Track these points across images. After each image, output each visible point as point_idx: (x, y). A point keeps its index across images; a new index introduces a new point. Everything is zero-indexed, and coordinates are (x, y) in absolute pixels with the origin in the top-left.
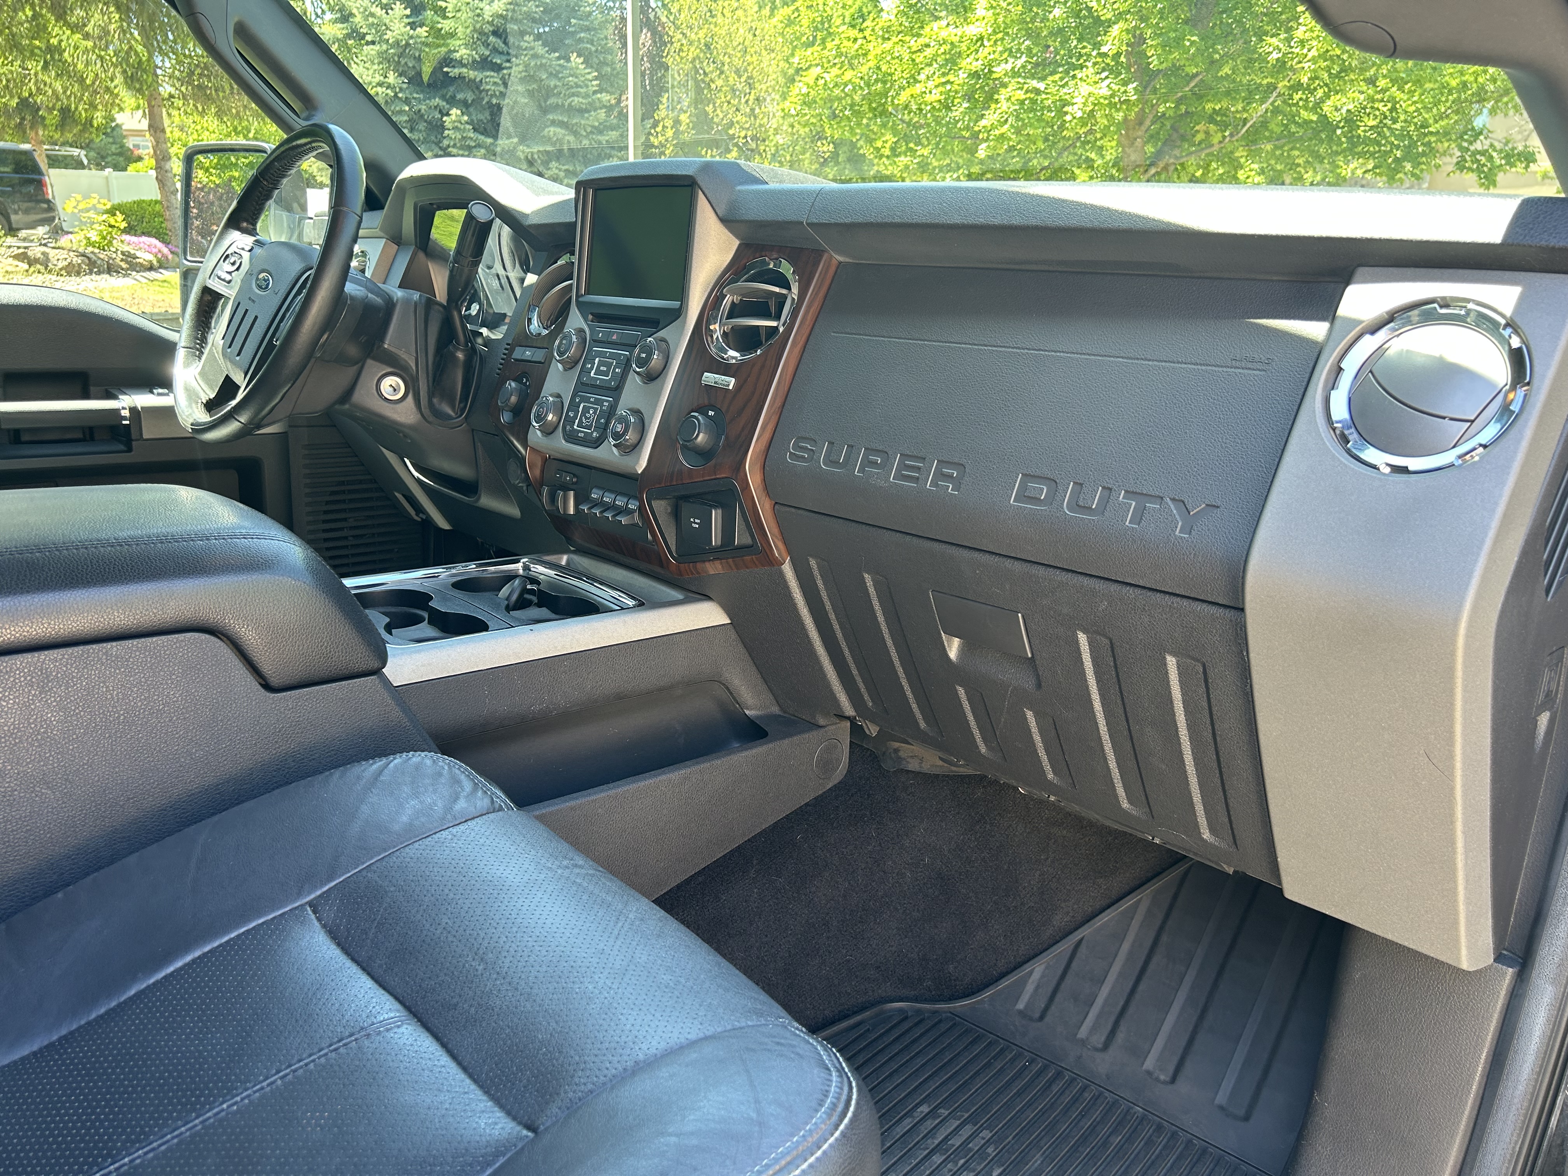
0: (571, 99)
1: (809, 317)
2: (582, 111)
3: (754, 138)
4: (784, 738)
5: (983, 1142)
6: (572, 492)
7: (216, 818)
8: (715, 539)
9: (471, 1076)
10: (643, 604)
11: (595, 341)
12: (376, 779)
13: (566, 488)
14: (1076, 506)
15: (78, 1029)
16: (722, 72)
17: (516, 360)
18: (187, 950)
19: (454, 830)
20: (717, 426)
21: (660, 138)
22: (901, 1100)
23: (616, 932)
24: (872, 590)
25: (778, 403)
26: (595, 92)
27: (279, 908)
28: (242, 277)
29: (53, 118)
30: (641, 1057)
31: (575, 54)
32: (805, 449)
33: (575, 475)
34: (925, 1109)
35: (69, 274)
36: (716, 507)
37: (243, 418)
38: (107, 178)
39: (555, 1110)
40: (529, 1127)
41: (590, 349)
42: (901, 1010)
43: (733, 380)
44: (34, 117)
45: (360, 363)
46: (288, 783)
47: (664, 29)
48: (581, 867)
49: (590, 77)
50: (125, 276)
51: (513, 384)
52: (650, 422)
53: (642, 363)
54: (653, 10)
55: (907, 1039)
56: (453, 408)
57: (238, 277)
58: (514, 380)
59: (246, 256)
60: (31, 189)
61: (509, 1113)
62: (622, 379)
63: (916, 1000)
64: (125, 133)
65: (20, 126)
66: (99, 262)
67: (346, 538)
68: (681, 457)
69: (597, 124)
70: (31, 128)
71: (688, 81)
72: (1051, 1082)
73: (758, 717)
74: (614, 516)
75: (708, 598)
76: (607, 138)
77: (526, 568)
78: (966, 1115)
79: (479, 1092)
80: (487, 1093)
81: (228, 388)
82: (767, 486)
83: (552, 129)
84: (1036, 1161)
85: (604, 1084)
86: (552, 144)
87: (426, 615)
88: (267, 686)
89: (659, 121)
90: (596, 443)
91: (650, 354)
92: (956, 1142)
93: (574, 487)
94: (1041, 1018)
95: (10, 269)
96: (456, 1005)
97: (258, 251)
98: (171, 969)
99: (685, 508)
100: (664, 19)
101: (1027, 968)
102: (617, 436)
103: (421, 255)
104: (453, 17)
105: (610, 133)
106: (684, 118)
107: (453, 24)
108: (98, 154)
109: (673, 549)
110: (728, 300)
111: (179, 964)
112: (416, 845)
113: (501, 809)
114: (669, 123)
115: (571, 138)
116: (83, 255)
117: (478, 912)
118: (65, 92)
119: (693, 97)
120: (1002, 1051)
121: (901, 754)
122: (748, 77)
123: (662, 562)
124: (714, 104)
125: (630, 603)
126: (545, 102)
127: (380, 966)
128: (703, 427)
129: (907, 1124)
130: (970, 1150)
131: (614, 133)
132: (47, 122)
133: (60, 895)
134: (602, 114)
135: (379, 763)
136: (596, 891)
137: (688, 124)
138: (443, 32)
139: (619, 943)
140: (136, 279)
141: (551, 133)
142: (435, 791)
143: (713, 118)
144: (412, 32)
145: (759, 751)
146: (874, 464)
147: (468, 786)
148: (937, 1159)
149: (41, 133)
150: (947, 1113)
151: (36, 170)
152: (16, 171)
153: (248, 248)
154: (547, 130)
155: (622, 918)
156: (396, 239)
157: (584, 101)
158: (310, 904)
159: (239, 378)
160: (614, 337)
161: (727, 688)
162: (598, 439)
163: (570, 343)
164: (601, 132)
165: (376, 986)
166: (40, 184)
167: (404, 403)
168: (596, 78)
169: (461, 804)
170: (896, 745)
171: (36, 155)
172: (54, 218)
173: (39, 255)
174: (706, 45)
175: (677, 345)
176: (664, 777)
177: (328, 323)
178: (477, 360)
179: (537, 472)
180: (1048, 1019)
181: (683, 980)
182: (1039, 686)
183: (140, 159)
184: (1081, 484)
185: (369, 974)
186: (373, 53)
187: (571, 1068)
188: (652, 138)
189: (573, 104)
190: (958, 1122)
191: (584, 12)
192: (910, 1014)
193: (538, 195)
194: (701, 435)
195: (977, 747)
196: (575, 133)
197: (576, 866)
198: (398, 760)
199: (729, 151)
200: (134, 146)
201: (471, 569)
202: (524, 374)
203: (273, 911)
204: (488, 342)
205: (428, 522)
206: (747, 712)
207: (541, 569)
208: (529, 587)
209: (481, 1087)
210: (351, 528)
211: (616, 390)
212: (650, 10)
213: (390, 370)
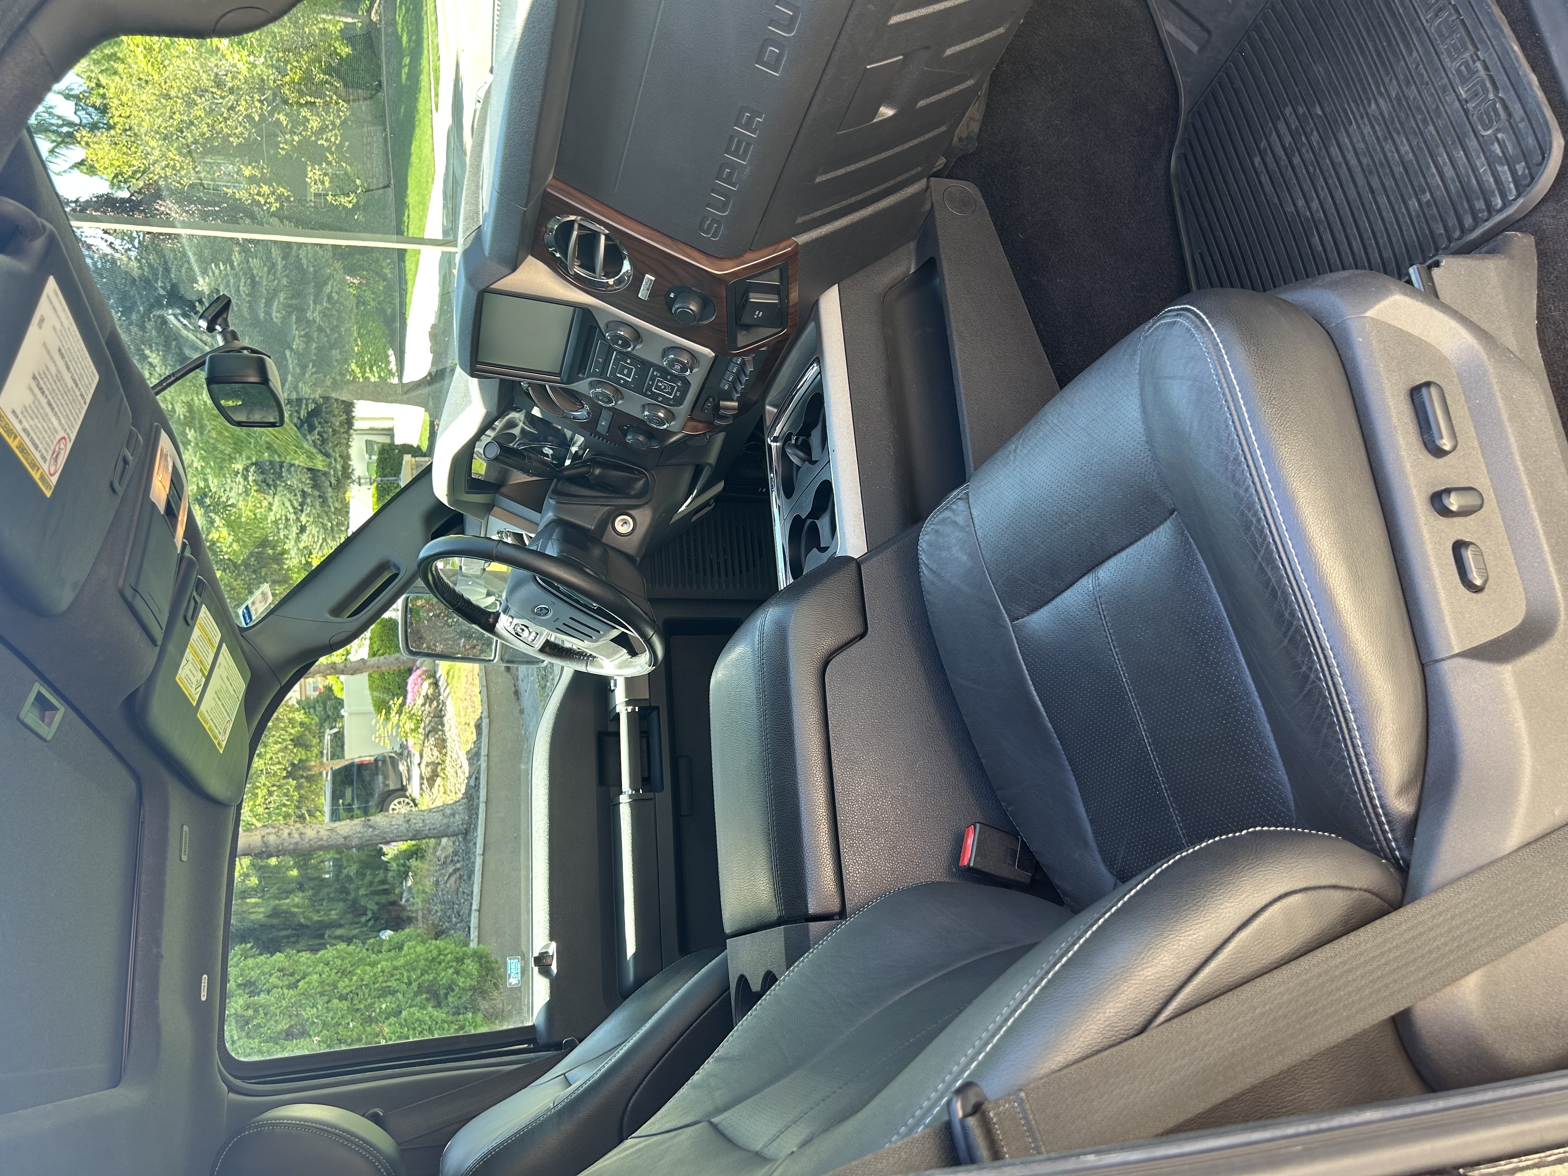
0: (242, 293)
1: (599, 208)
2: (254, 283)
3: (262, 91)
4: (938, 243)
5: (1294, 116)
6: (721, 403)
7: (947, 672)
8: (773, 300)
9: (1136, 541)
10: (818, 358)
11: (601, 375)
12: (935, 573)
13: (717, 407)
14: (788, 28)
15: (1066, 756)
16: (192, 123)
17: (608, 432)
18: (1029, 693)
19: (977, 527)
20: (683, 292)
21: (272, 199)
22: (1247, 180)
23: (1064, 436)
24: (829, 176)
25: (669, 241)
26: (232, 267)
27: (1012, 640)
28: (533, 625)
29: (302, 754)
30: (1144, 438)
31: (195, 285)
32: (710, 226)
33: (707, 399)
34: (1257, 160)
35: (445, 747)
36: (748, 298)
37: (650, 632)
38: (350, 714)
39: (1165, 497)
40: (1172, 514)
41: (609, 379)
42: (1178, 159)
43: (647, 276)
44: (300, 768)
45: (606, 547)
46: (929, 627)
47: (151, 184)
48: (1017, 447)
49: (217, 272)
50: (444, 703)
51: (629, 437)
52: (674, 342)
53: (626, 344)
54: (132, 195)
55: (1202, 160)
56: (639, 480)
57: (534, 628)
58: (626, 436)
59: (516, 621)
60: (366, 773)
61: (1162, 523)
62: (636, 360)
63: (1172, 143)
64: (303, 698)
65: (309, 779)
66: (433, 724)
67: (725, 560)
68: (706, 322)
69: (266, 269)
70: (310, 770)
71: (204, 162)
72: (1262, 38)
73: (917, 263)
74: (746, 375)
75: (816, 303)
76: (279, 259)
77: (775, 440)
78: (1270, 124)
79: (1147, 538)
80: (1147, 533)
81: (622, 641)
82: (736, 256)
83: (274, 314)
84: (1319, 71)
85: (1155, 465)
86: (289, 316)
87: (809, 521)
88: (862, 636)
89: (254, 200)
90: (687, 383)
91: (620, 337)
92: (1288, 139)
93: (716, 401)
94: (1209, 32)
95: (442, 790)
96: (1092, 544)
97: (512, 612)
98: (1039, 703)
99: (746, 320)
100: (141, 184)
101: (1164, 36)
102: (684, 369)
103: (504, 490)
104: (172, 404)
105: (274, 255)
106: (247, 171)
107: (179, 404)
108: (325, 721)
109: (775, 330)
110: (578, 270)
111: (1037, 698)
112: (984, 552)
113: (967, 494)
114: (254, 190)
115: (282, 296)
116: (427, 736)
117: (1035, 521)
118: (280, 743)
119: (222, 157)
120: (1228, 75)
121: (964, 136)
122: (195, 92)
123: (785, 338)
124: (230, 136)
125: (816, 368)
126: (247, 319)
127: (1059, 584)
128: (685, 305)
129: (1265, 179)
130: (1297, 128)
131: (273, 250)
132: (304, 757)
133: (983, 761)
134: (255, 262)
135: (923, 569)
136: (1035, 441)
137: (253, 168)
138: (188, 415)
139: (1071, 435)
140: (447, 696)
141: (278, 315)
142: (948, 536)
143: (244, 138)
144: (192, 444)
145: (946, 267)
146: (730, 175)
147: (947, 514)
148: (1297, 160)
149: (313, 763)
150: (1265, 141)
151: (348, 769)
152: (351, 783)
153: (510, 619)
154: (275, 319)
155: (1056, 428)
156: (488, 508)
157: (243, 280)
158: (1012, 621)
159: (615, 633)
160: (601, 360)
161: (892, 287)
162: (683, 382)
163: (603, 394)
164: (274, 265)
165: (1071, 588)
166: (361, 766)
167: (636, 517)
168: (217, 265)
169: (960, 519)
170: (956, 139)
171: (336, 767)
172: (390, 757)
173: (429, 769)
174: (165, 139)
175: (613, 315)
176: (957, 354)
177: (577, 568)
178: (599, 458)
179: (701, 425)
180: (1210, 26)
181: (1104, 399)
182: (927, 48)
183: (329, 689)
184: (771, 20)
185: (1063, 591)
186: (216, 481)
187: (1143, 482)
188: (273, 209)
189: (247, 292)
190: (1274, 133)
191: (148, 272)
192: (1182, 151)
193: (470, 402)
194: (692, 307)
195: (969, 87)
196: (276, 292)
197: (1015, 451)
198: (923, 557)
199: (278, 123)
200: (314, 691)
201: (774, 478)
202: (620, 428)
203: (1013, 643)
204: (583, 448)
205: (717, 498)
206: (912, 271)
207: (779, 428)
208: (793, 442)
209: (1144, 536)
210: (718, 556)
211: (644, 365)
212: (134, 198)
213: (610, 526)
